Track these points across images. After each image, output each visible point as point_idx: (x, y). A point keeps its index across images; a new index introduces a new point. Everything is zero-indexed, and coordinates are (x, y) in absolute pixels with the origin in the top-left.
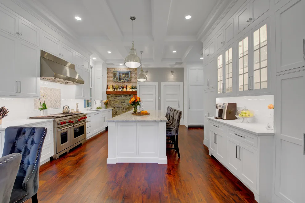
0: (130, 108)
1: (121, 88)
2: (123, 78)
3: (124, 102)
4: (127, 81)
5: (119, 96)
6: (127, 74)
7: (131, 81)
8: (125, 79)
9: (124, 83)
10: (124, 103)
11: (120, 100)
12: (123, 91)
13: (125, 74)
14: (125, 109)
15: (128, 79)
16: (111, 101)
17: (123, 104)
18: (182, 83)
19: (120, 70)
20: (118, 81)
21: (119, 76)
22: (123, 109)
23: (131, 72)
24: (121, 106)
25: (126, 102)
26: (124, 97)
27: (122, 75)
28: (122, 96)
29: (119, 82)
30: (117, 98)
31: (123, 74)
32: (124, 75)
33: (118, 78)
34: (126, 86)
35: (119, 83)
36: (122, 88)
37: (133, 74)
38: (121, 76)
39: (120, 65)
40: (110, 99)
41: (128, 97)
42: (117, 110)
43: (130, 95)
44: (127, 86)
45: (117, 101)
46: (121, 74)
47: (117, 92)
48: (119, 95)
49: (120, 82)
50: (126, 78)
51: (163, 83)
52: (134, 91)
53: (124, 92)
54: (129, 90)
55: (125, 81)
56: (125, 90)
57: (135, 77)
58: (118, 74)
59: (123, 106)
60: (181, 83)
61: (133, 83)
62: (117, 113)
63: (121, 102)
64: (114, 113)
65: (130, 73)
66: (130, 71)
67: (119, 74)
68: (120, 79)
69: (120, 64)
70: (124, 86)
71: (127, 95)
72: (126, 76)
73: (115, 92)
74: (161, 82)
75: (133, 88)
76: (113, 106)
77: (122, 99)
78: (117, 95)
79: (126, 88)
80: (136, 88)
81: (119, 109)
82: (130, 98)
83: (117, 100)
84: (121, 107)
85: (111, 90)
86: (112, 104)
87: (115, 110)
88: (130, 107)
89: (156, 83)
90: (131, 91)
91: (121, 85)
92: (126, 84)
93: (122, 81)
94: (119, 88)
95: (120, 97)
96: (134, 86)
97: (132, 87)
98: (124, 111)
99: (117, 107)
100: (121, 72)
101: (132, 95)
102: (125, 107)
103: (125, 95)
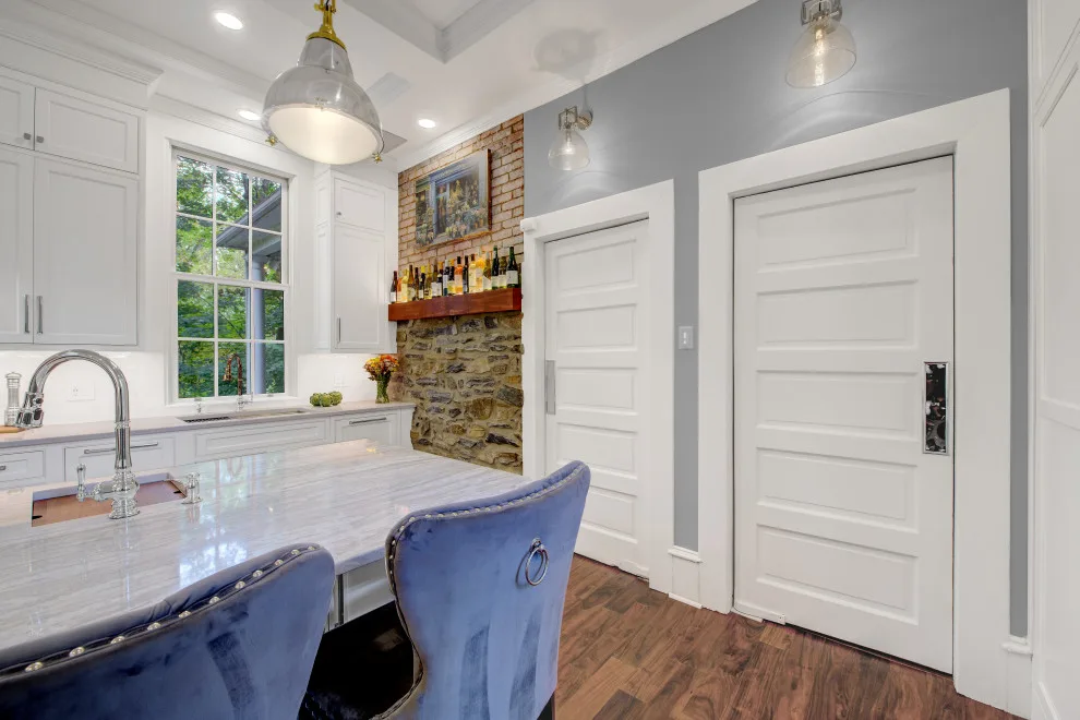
0: (487, 411)
1: (441, 280)
2: (454, 210)
3: (461, 368)
4: (472, 228)
5: (441, 332)
6: (470, 180)
7: (489, 220)
8: (463, 218)
9: (462, 245)
10: (461, 376)
11: (444, 352)
12: (451, 296)
13: (463, 183)
14: (462, 414)
15: (473, 212)
16: (410, 361)
17: (457, 377)
19: (436, 166)
20: (431, 241)
21: (438, 201)
22: (456, 412)
23: (491, 155)
24: (448, 391)
25: (470, 368)
26: (460, 337)
27: (447, 193)
28: (454, 331)
29: (436, 242)
30: (435, 341)
31: (453, 184)
33: (434, 219)
34: (463, 261)
35: (441, 251)
36: (446, 277)
37: (501, 171)
38: (445, 203)
40: (408, 345)
41: (479, 335)
42: (431, 416)
43: (489, 325)
44: (469, 259)
45: (432, 362)
46: (445, 191)
47: (425, 304)
48: (439, 325)
49: (439, 239)
50: (466, 205)
51: (716, 184)
52: (501, 291)
54: (479, 284)
55: (463, 228)
56: (457, 287)
57: (512, 186)
58: (432, 193)
59: (456, 396)
61: (501, 233)
62: (432, 436)
63: (449, 369)
64: (419, 430)
65: (483, 167)
67: (438, 191)
68: (441, 224)
70: (457, 263)
71: (472, 324)
72: (467, 196)
73: (418, 304)
75: (495, 269)
76: (417, 388)
77: (453, 347)
78: (434, 327)
79: (465, 275)
80: (516, 267)
81: (438, 411)
82: (485, 338)
83: (432, 354)
84: (448, 399)
85: (404, 296)
86: (414, 379)
87: (424, 415)
88: (487, 402)
89: (658, 199)
90: (486, 293)
92: (464, 249)
93: (451, 234)
94: (437, 280)
95: (444, 337)
96: (504, 252)
97: (491, 263)
98: (457, 423)
99: (434, 400)
100: (442, 175)
101: (495, 321)
102: (462, 400)
103: (466, 324)
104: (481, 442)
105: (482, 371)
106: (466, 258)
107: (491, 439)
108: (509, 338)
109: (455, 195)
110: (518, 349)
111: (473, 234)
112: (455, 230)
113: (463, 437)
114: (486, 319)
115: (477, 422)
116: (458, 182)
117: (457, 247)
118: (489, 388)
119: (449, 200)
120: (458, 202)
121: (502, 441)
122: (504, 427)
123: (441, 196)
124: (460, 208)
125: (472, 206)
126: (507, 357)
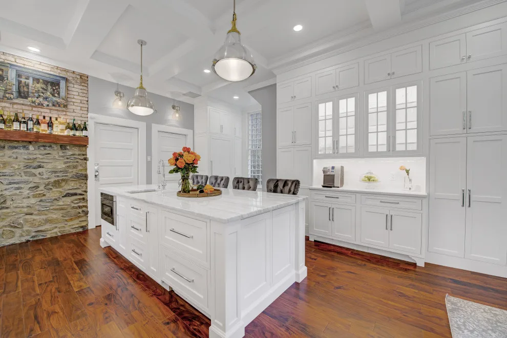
0: (63, 184)
1: (24, 122)
2: (38, 91)
3: (40, 167)
4: (54, 105)
5: (16, 148)
6: (53, 84)
7: (65, 106)
8: (46, 98)
9: (42, 110)
10: (40, 170)
11: (21, 158)
12: (38, 133)
13: (46, 82)
14: (42, 188)
15: (54, 99)
17: (36, 171)
18: (192, 131)
19: (20, 63)
21: (20, 82)
23: (66, 80)
24: (25, 178)
25: (50, 166)
26: (37, 152)
27: (30, 81)
29: (15, 101)
30: (8, 152)
31: (36, 79)
32: (39, 86)
33: (14, 89)
34: (47, 119)
35: (15, 106)
36: (30, 124)
37: (73, 89)
38: (28, 85)
39: (28, 51)
41: (56, 152)
42: (7, 193)
43: (63, 147)
44: (53, 119)
45: (5, 164)
46: (27, 78)
47: (6, 132)
48: (15, 144)
49: (21, 101)
50: (49, 94)
52: (80, 137)
53: (38, 136)
54: (62, 131)
55: (46, 103)
56: (43, 129)
57: (81, 98)
58: (12, 75)
59: (37, 180)
60: (188, 132)
61: (74, 114)
62: (9, 203)
63: (27, 167)
65: (63, 84)
66: (63, 78)
67: (19, 76)
68: (22, 94)
69: (30, 48)
70: (41, 118)
71: (50, 146)
72: (50, 90)
74: (153, 125)
75: (74, 127)
77: (31, 157)
78: (7, 145)
79: (50, 125)
80: (86, 129)
82: (61, 154)
83: (6, 159)
84: (26, 182)
88: (63, 180)
90: (68, 136)
91: (25, 112)
92: (46, 112)
93: (34, 102)
94: (20, 122)
95: (22, 151)
96: (78, 122)
97: (71, 125)
98: (37, 193)
99: (10, 183)
100: (24, 70)
101: (68, 147)
102: (41, 181)
103: (44, 146)
104: (59, 198)
105: (59, 167)
106: (51, 118)
107: (68, 195)
108: (79, 155)
109: (38, 85)
110: (86, 159)
111: (54, 108)
112: (38, 101)
113: (43, 198)
114: (61, 146)
115: (54, 190)
116: (41, 81)
117: (34, 109)
118: (66, 175)
119: (31, 84)
120: (41, 89)
121: (76, 194)
122: (76, 189)
123: (23, 80)
124: (42, 93)
125: (53, 95)
126: (77, 162)
